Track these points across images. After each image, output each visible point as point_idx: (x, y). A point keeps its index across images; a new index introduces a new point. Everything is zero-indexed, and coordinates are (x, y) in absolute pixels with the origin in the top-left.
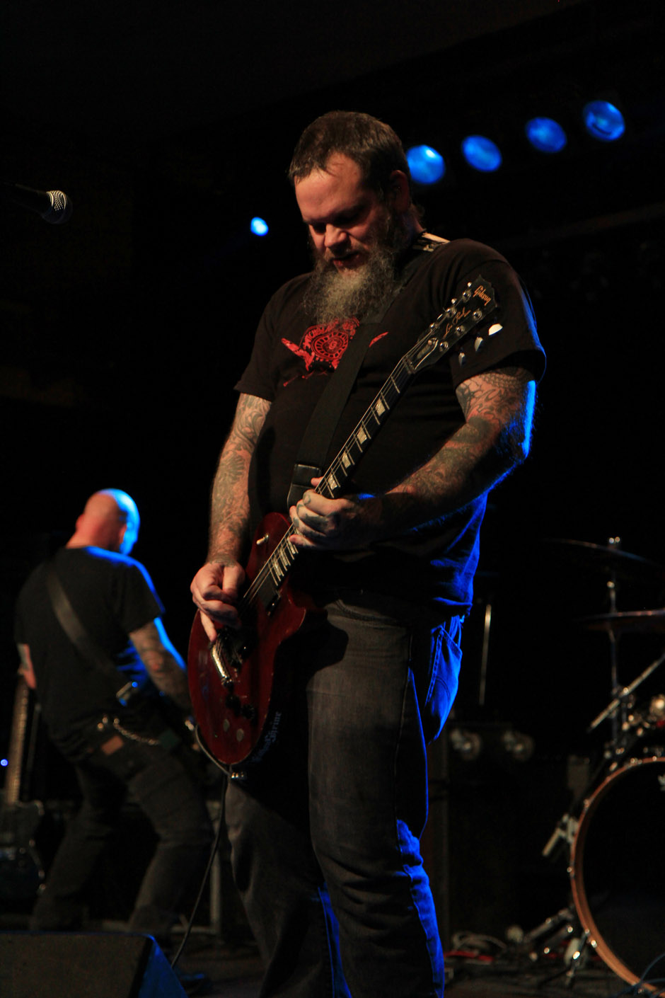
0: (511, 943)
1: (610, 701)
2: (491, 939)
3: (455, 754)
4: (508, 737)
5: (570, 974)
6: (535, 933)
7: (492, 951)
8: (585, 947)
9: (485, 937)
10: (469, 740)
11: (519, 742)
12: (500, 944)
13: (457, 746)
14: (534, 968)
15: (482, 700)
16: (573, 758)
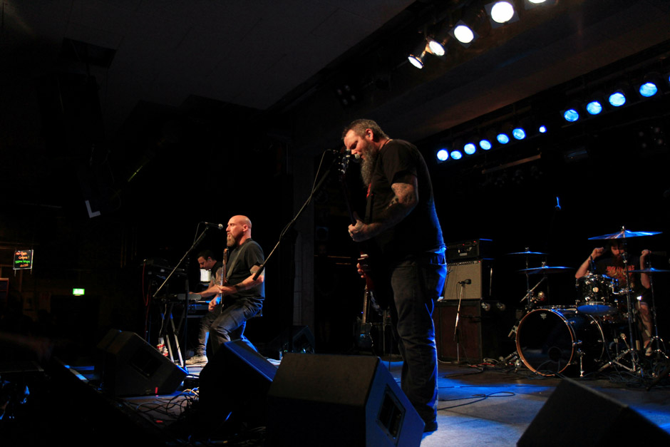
0: (500, 361)
1: (527, 293)
3: (483, 310)
4: (498, 304)
5: (516, 369)
6: (507, 358)
7: (494, 363)
8: (521, 362)
9: (493, 359)
10: (486, 306)
11: (501, 306)
12: (497, 361)
13: (483, 307)
14: (506, 368)
15: (490, 294)
16: (517, 310)
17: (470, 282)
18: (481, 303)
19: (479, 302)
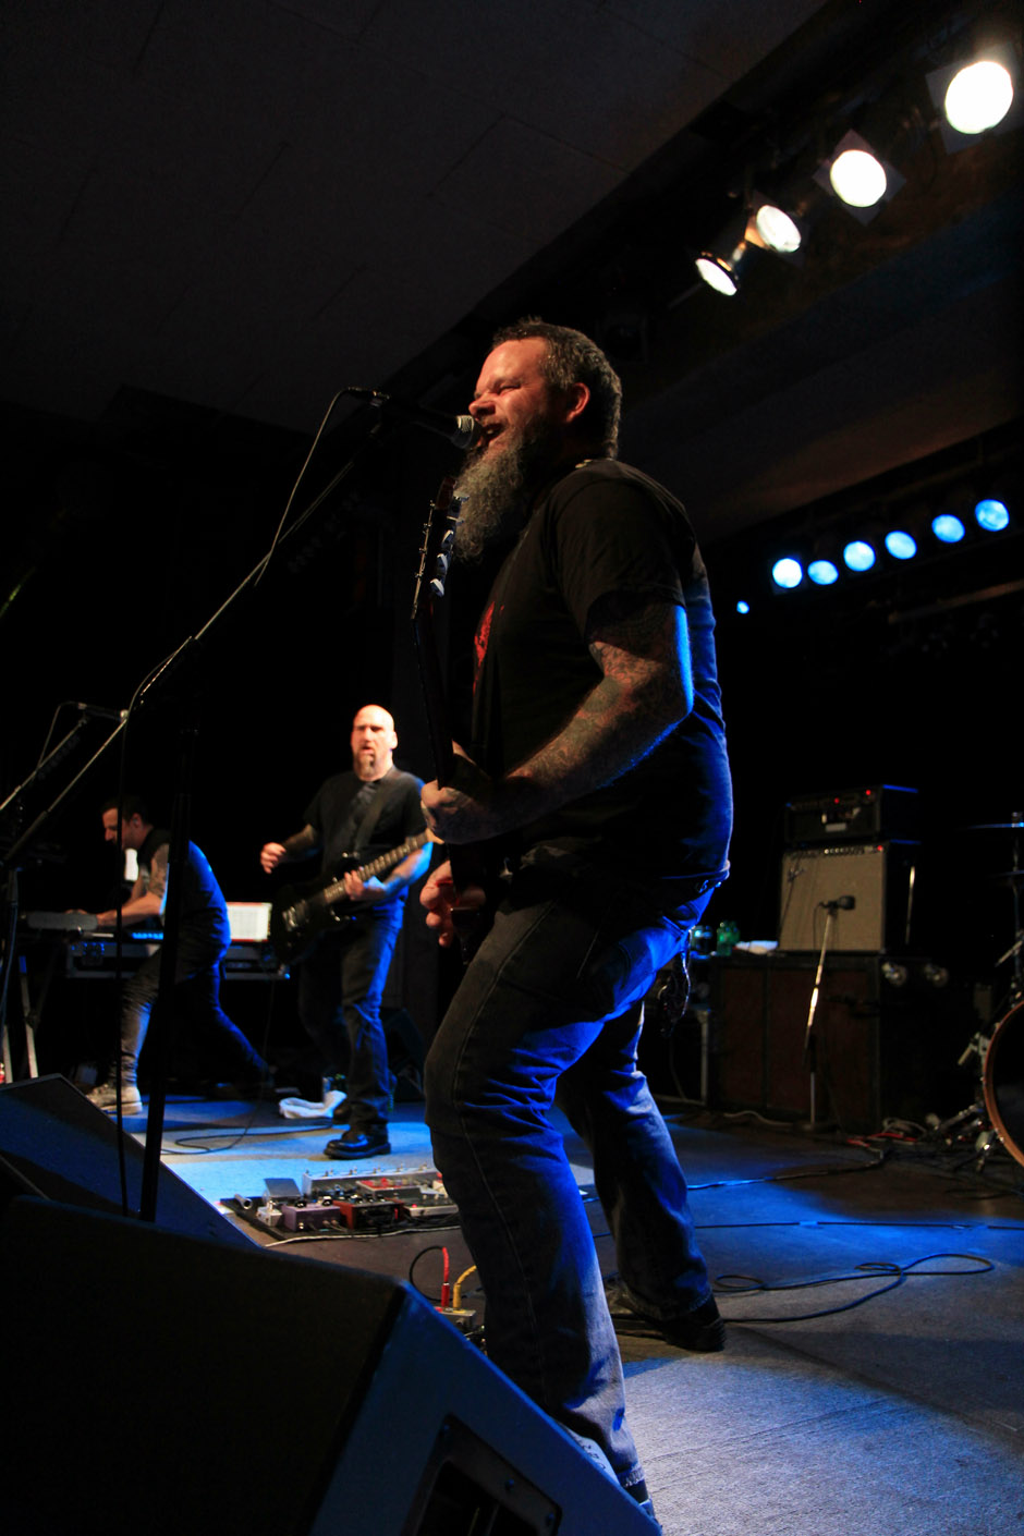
0: (930, 1127)
1: (1014, 943)
2: (913, 1124)
3: (885, 982)
4: (928, 969)
5: (981, 1162)
6: (951, 1122)
7: (914, 1134)
8: (994, 1140)
9: (908, 1123)
10: (897, 971)
11: (938, 972)
12: (921, 1128)
13: (887, 975)
14: (950, 1152)
15: (907, 940)
16: (978, 985)
17: (851, 904)
18: (882, 962)
19: (876, 960)
